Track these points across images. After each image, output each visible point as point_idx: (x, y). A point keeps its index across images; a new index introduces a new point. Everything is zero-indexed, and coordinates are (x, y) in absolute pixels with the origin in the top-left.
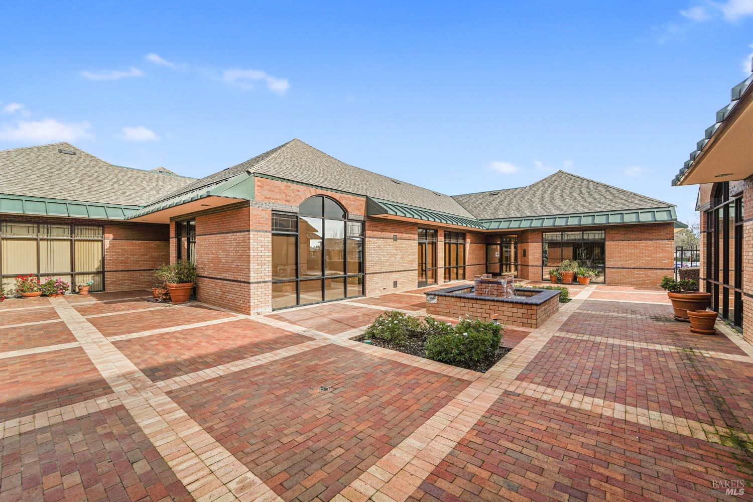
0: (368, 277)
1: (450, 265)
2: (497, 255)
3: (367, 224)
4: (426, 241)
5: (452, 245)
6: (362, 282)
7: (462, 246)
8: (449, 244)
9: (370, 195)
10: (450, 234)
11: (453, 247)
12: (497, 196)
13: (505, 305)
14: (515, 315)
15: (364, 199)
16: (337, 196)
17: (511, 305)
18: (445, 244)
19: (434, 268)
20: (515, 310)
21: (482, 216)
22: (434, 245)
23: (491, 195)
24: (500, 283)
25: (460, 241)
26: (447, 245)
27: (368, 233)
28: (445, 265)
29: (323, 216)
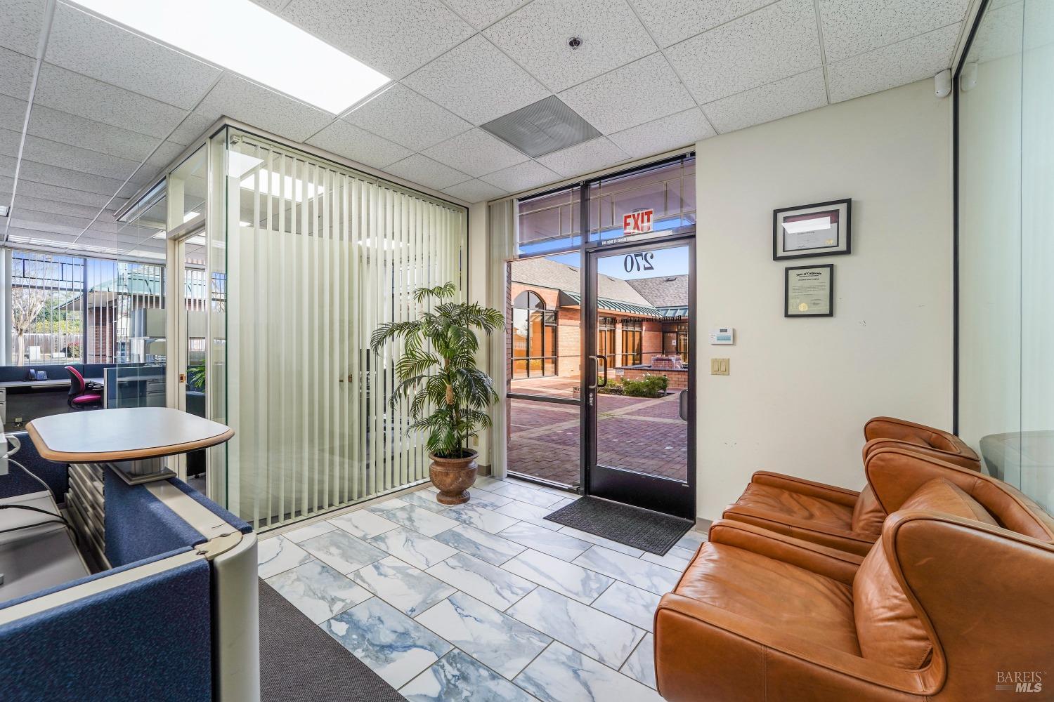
0: (560, 359)
1: (627, 352)
2: (674, 343)
3: (559, 313)
4: (606, 329)
5: (629, 333)
6: (555, 362)
7: (638, 333)
8: (627, 331)
9: (562, 289)
10: (626, 321)
11: (630, 334)
12: (674, 282)
13: (673, 373)
14: (680, 380)
15: (557, 292)
16: (538, 290)
17: (677, 373)
18: (623, 331)
19: (612, 354)
20: (679, 376)
21: (658, 303)
22: (613, 332)
23: (668, 280)
24: (670, 360)
25: (637, 329)
26: (625, 332)
27: (561, 321)
28: (623, 352)
29: (529, 307)
